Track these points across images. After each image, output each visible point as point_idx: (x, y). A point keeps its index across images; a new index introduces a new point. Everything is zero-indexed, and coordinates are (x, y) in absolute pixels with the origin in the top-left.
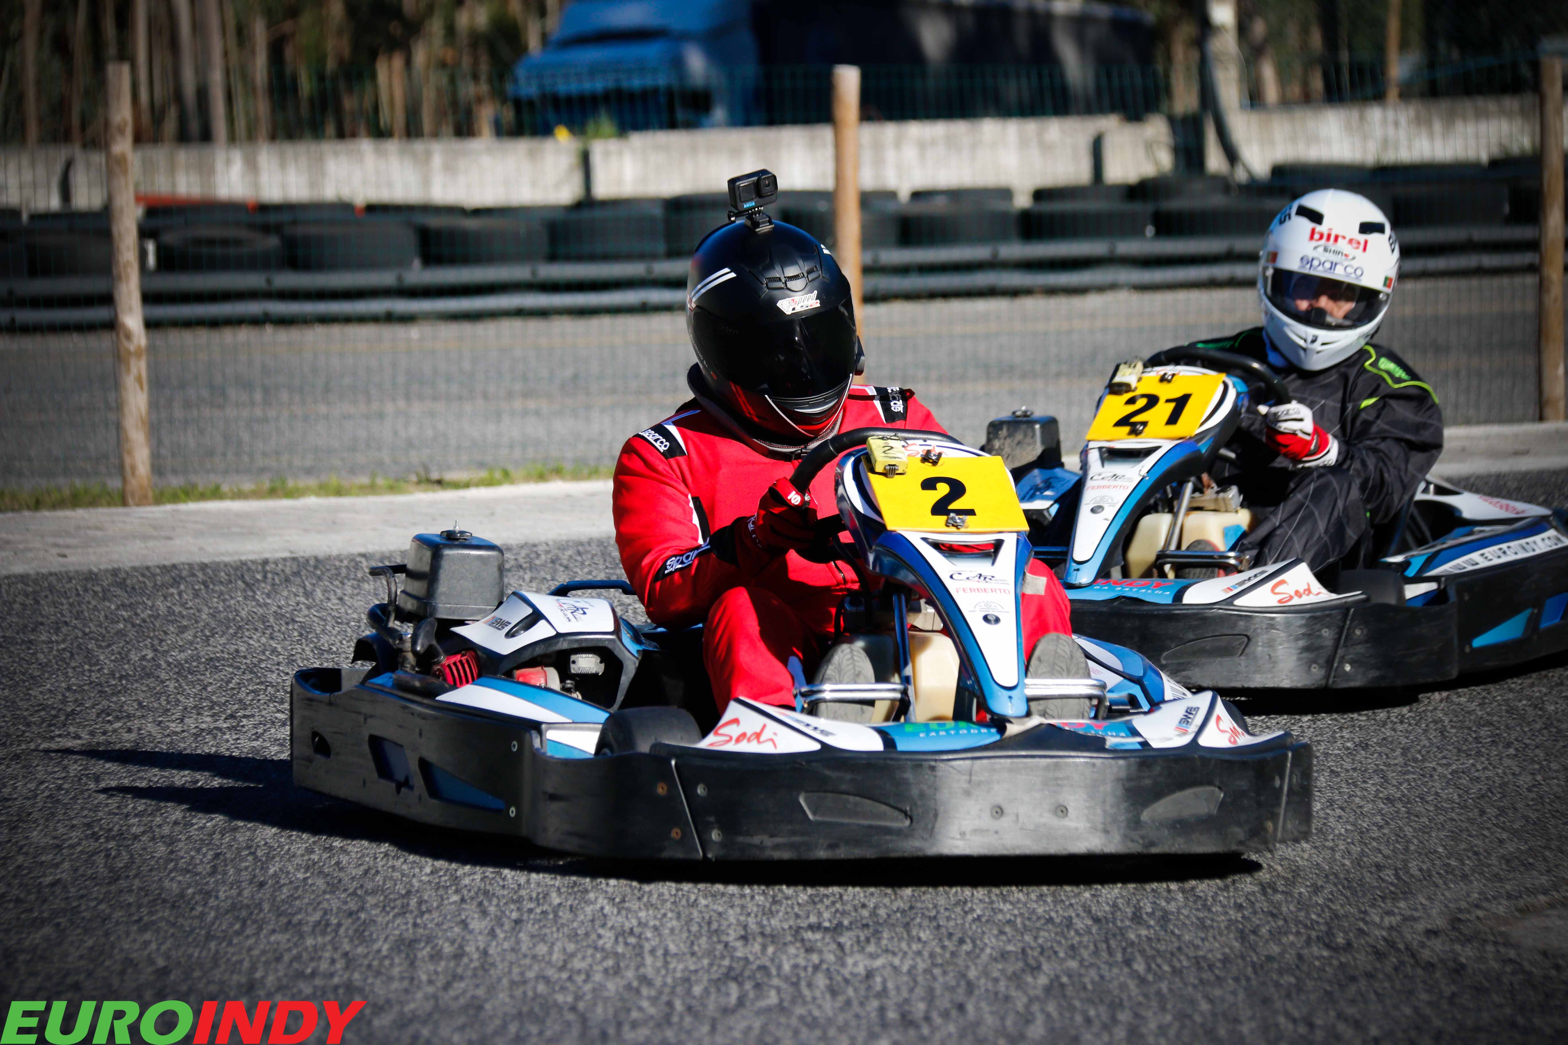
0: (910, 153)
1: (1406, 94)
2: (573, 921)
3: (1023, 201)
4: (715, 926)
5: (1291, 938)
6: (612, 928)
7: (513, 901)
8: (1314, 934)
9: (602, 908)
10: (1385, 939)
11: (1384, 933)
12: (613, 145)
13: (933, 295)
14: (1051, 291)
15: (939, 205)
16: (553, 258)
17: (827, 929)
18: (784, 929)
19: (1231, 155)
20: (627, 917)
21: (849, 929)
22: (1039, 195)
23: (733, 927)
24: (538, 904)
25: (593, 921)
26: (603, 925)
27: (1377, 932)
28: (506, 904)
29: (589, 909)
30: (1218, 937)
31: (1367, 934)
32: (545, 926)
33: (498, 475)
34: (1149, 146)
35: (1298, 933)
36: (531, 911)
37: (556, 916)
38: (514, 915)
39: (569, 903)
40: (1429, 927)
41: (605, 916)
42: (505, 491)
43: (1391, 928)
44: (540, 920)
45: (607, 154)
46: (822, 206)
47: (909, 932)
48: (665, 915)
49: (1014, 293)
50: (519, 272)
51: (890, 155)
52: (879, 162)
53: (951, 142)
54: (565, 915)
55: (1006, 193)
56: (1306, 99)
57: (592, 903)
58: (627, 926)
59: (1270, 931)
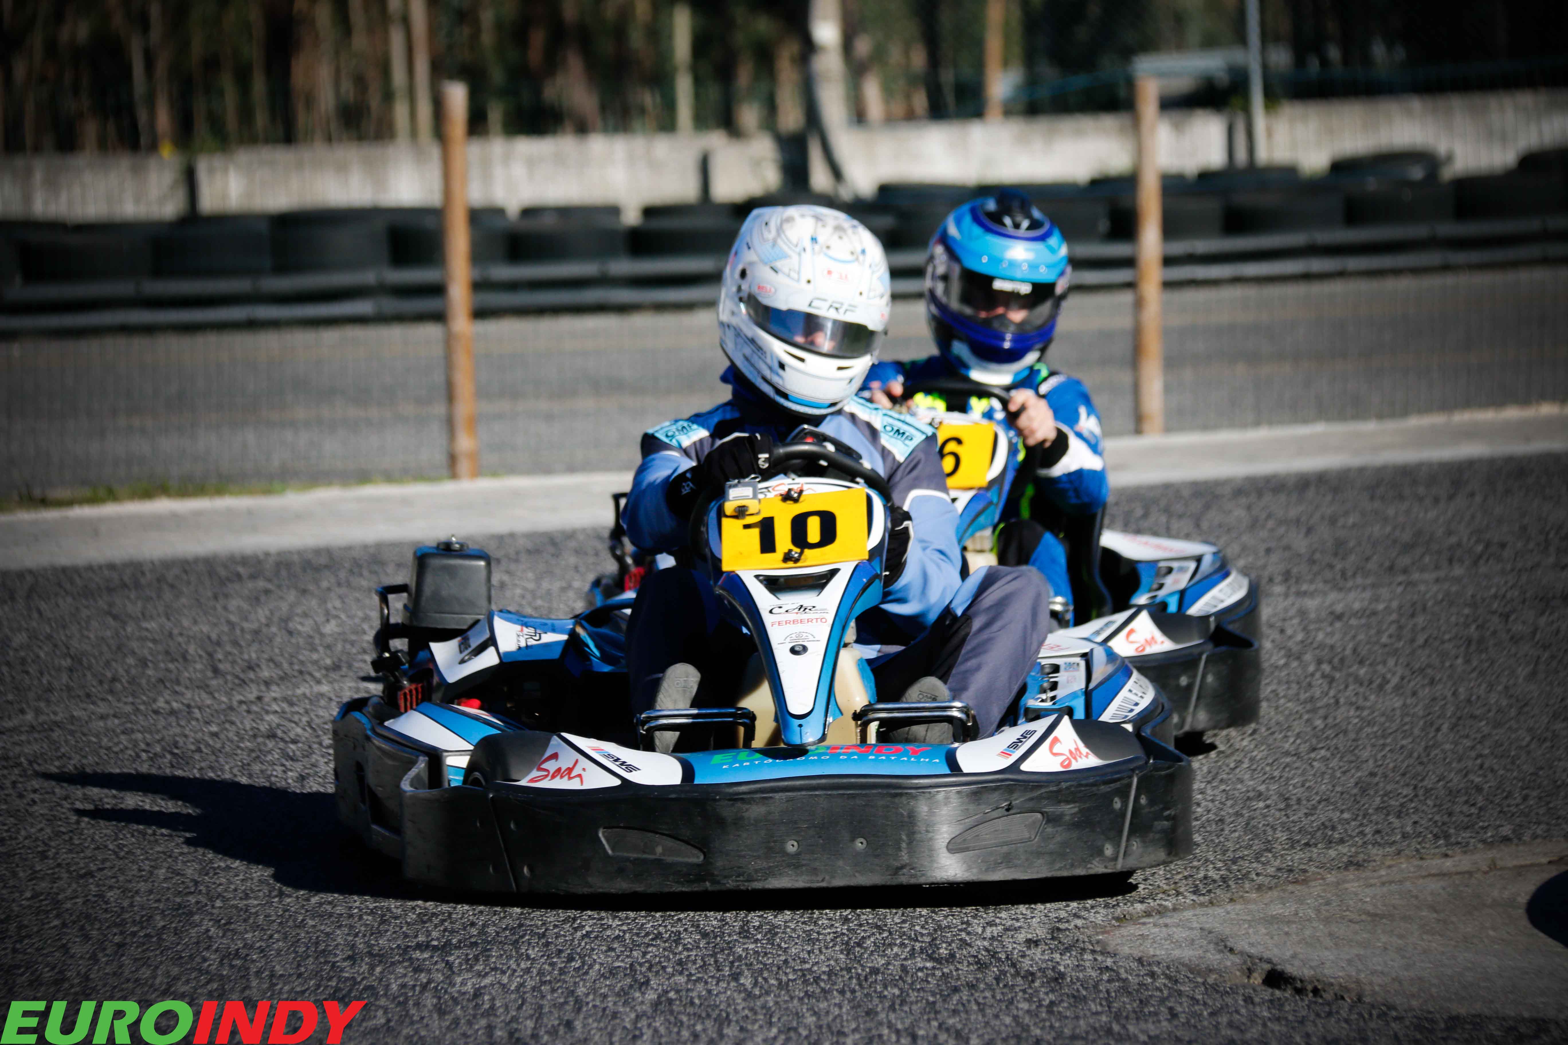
0: (518, 170)
1: (1008, 112)
2: (178, 944)
3: (631, 217)
4: (322, 947)
5: (896, 949)
6: (217, 951)
7: (116, 925)
8: (918, 945)
9: (208, 930)
10: (987, 950)
11: (986, 943)
12: (218, 161)
13: (541, 311)
14: (660, 307)
15: (548, 222)
16: (158, 273)
17: (435, 948)
18: (392, 949)
19: (837, 173)
20: (232, 939)
21: (458, 947)
22: (650, 212)
23: (340, 947)
24: (142, 928)
25: (198, 943)
26: (208, 948)
27: (979, 943)
28: (108, 927)
29: (193, 932)
30: (824, 951)
31: (970, 945)
32: (147, 949)
33: (102, 492)
34: (756, 164)
35: (902, 945)
36: (134, 934)
37: (160, 939)
38: (117, 939)
39: (173, 925)
40: (1029, 936)
41: (210, 938)
42: (110, 509)
43: (993, 938)
44: (144, 944)
45: (211, 171)
46: (429, 223)
47: (517, 949)
48: (271, 937)
49: (622, 309)
50: (124, 288)
51: (498, 172)
52: (487, 177)
53: (559, 160)
54: (169, 938)
55: (614, 211)
56: (910, 116)
57: (197, 926)
58: (233, 947)
59: (875, 943)
